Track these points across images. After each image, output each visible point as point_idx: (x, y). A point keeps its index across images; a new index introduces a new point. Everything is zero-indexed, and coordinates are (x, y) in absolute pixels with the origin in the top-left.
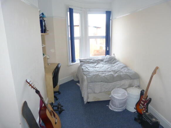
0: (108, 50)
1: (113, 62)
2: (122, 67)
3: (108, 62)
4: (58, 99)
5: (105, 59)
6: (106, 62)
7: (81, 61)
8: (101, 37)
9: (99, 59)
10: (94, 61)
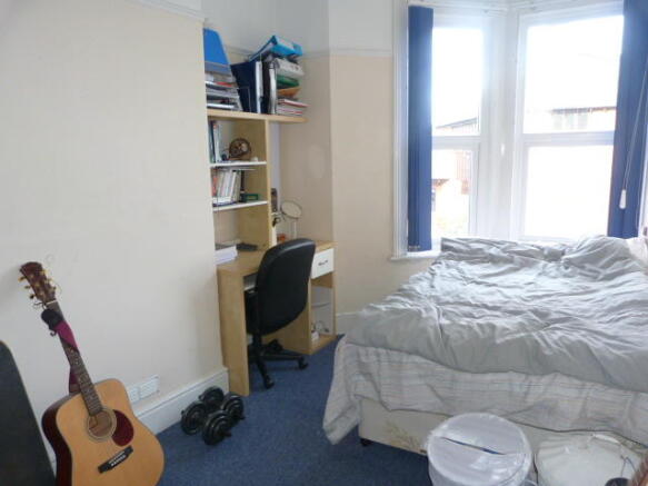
0: (623, 205)
1: (609, 271)
2: (619, 302)
3: (583, 268)
4: (273, 384)
5: (571, 252)
6: (569, 263)
7: (444, 248)
8: (596, 139)
9: (543, 250)
10: (505, 255)
